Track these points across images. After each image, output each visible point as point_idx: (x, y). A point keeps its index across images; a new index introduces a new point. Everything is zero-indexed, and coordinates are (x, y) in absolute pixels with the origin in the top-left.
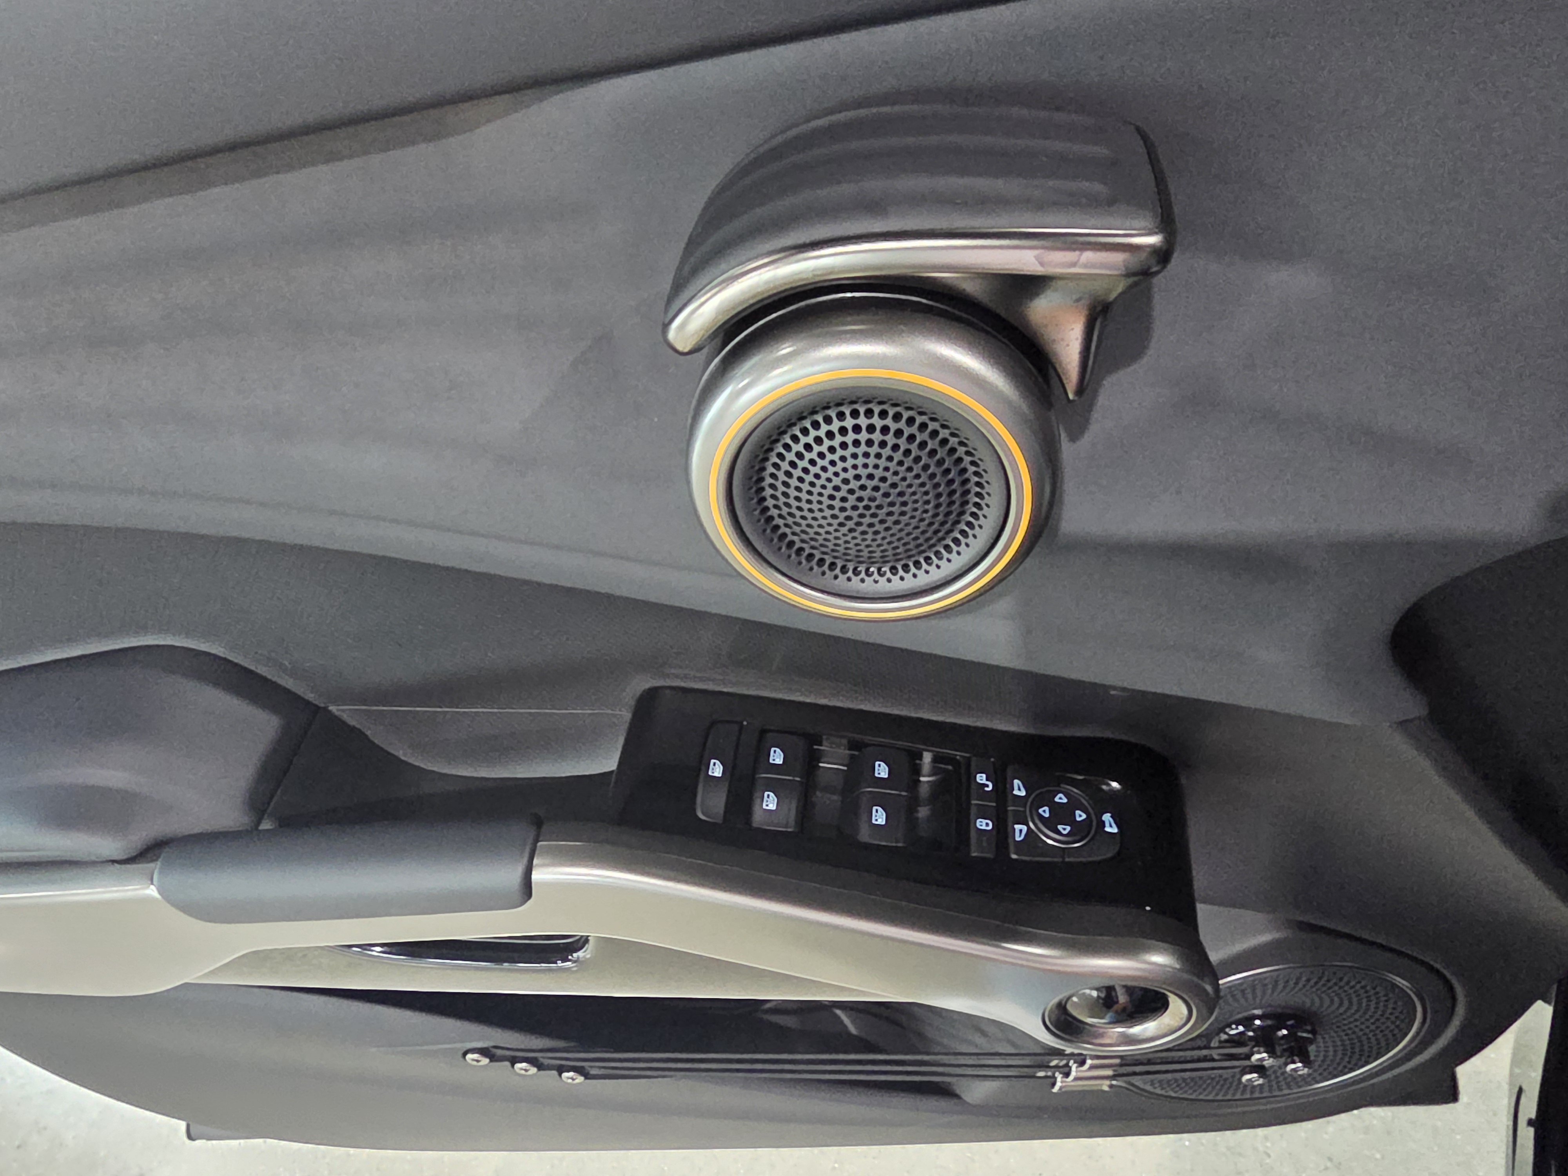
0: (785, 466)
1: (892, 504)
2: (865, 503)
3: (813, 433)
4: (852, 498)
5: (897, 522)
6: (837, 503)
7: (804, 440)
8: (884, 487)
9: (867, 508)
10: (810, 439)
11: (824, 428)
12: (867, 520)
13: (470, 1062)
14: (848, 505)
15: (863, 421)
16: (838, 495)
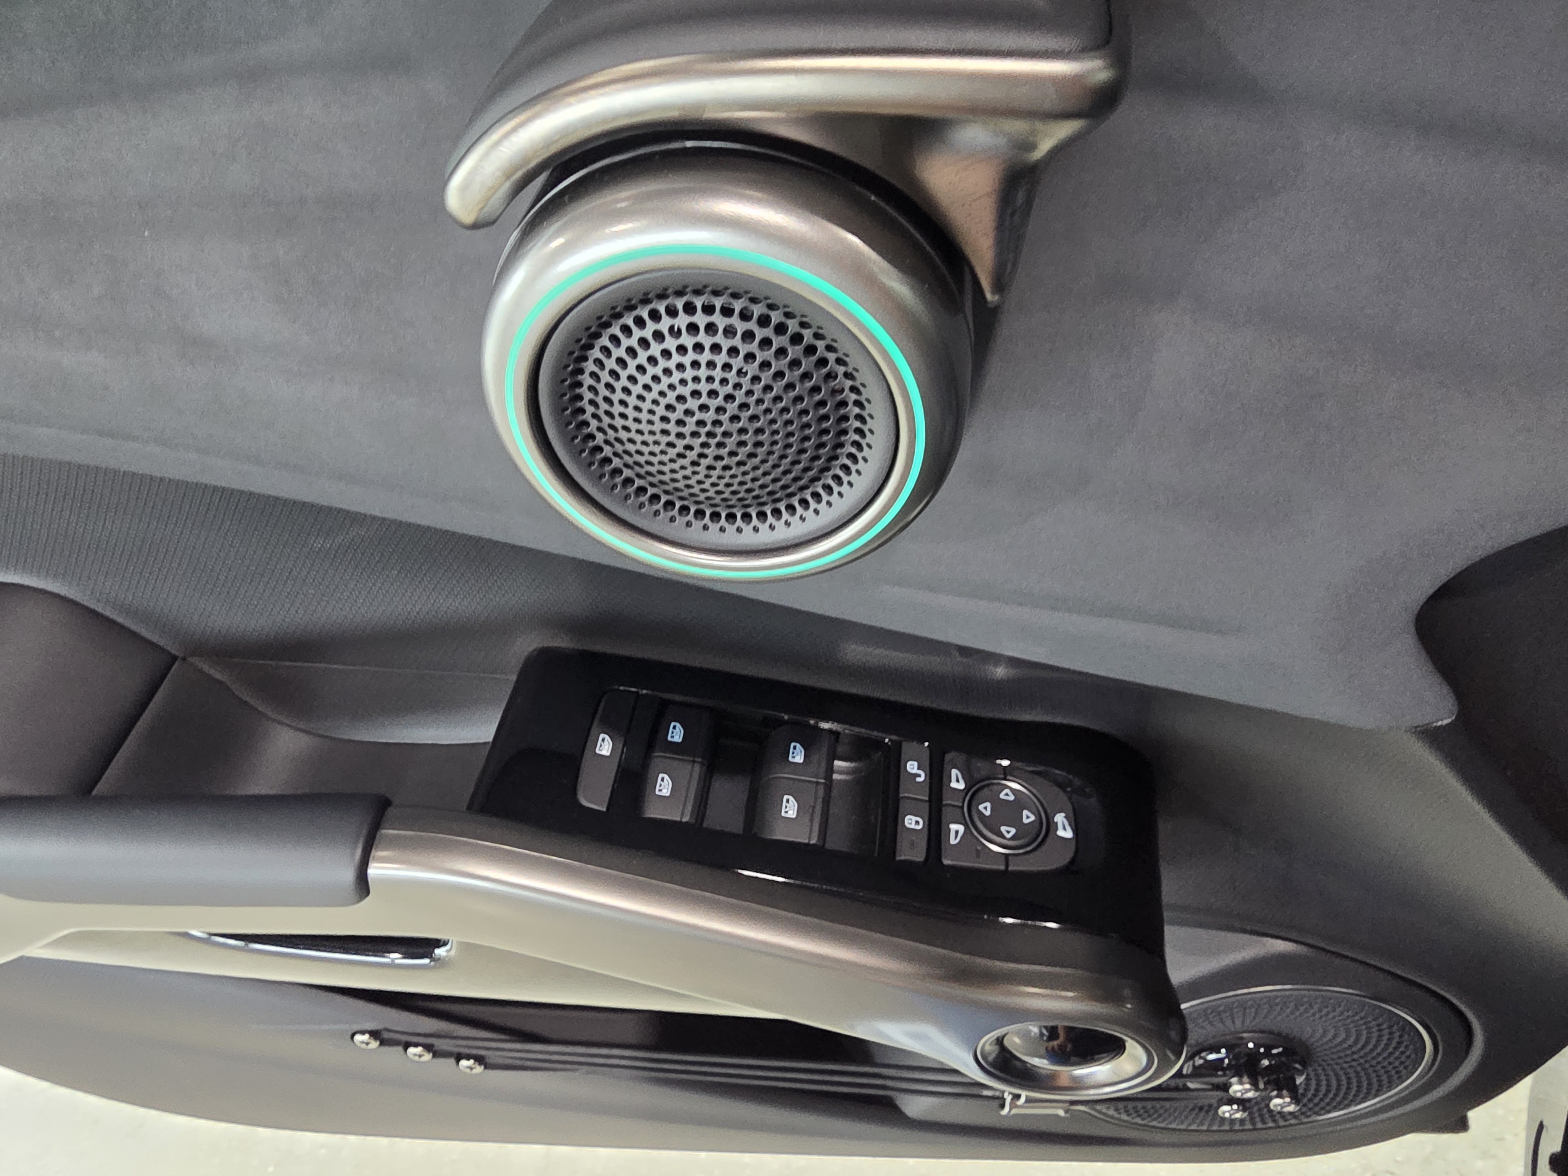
0: (605, 377)
1: (742, 431)
2: (709, 427)
3: (637, 333)
4: (691, 421)
5: (752, 455)
6: (672, 427)
7: (625, 342)
8: (732, 408)
9: (710, 434)
10: (633, 342)
11: (651, 326)
12: (711, 452)
13: (358, 1044)
14: (686, 430)
15: (701, 319)
16: (673, 417)
